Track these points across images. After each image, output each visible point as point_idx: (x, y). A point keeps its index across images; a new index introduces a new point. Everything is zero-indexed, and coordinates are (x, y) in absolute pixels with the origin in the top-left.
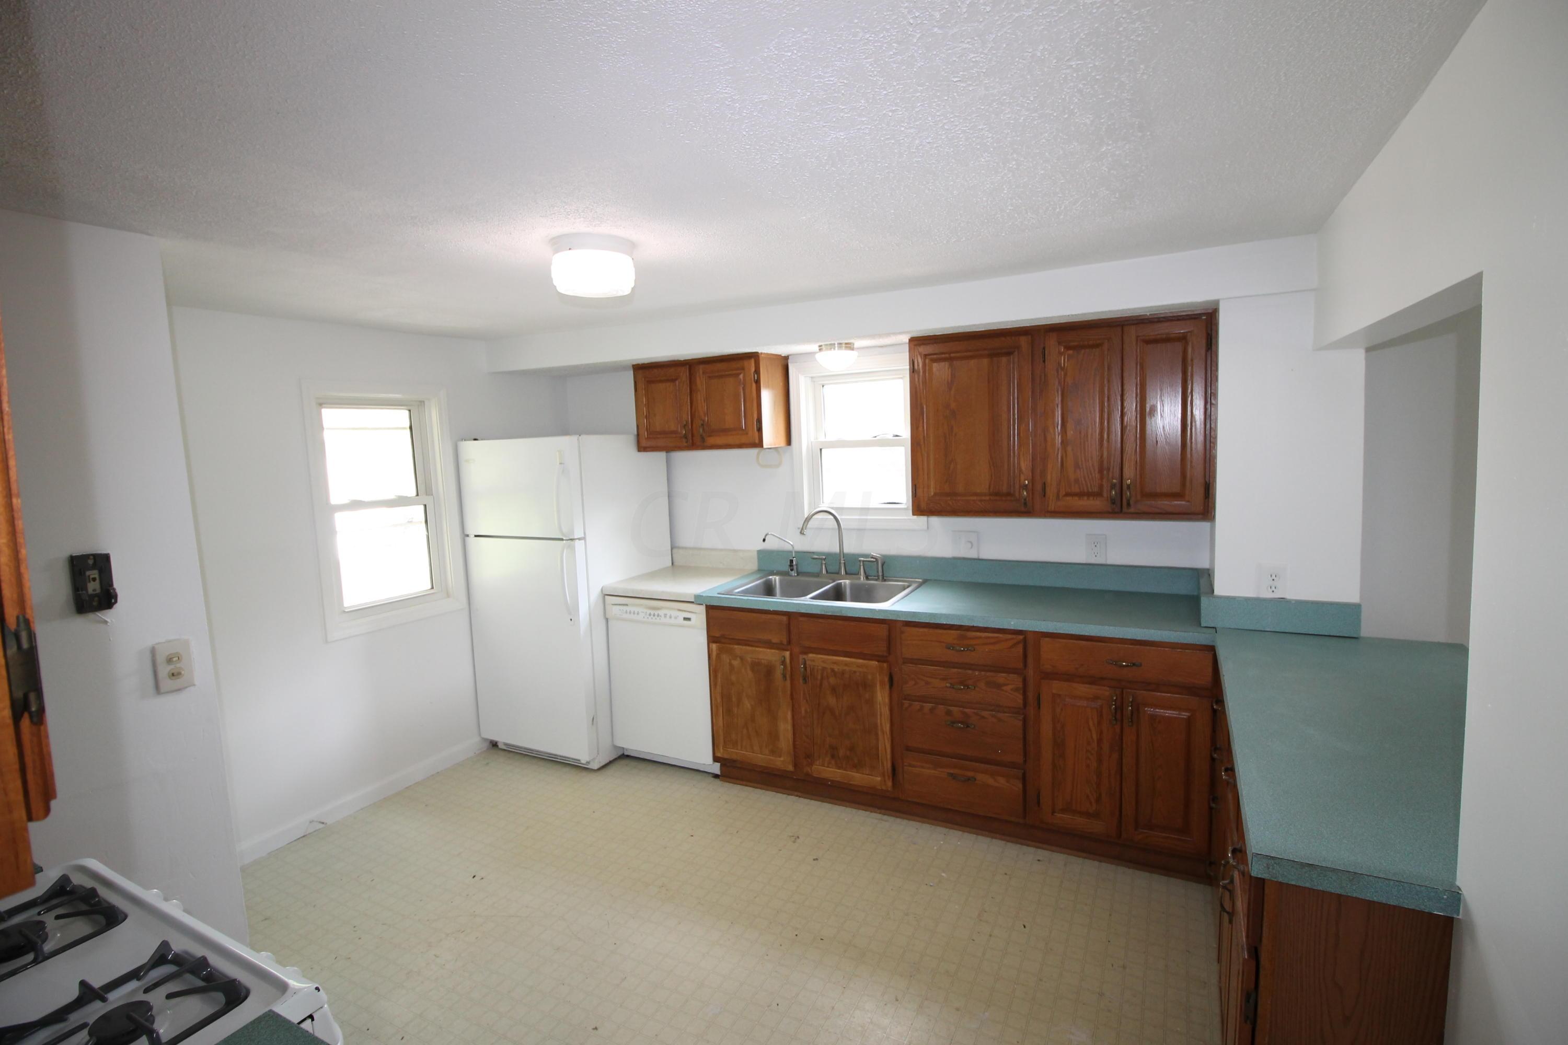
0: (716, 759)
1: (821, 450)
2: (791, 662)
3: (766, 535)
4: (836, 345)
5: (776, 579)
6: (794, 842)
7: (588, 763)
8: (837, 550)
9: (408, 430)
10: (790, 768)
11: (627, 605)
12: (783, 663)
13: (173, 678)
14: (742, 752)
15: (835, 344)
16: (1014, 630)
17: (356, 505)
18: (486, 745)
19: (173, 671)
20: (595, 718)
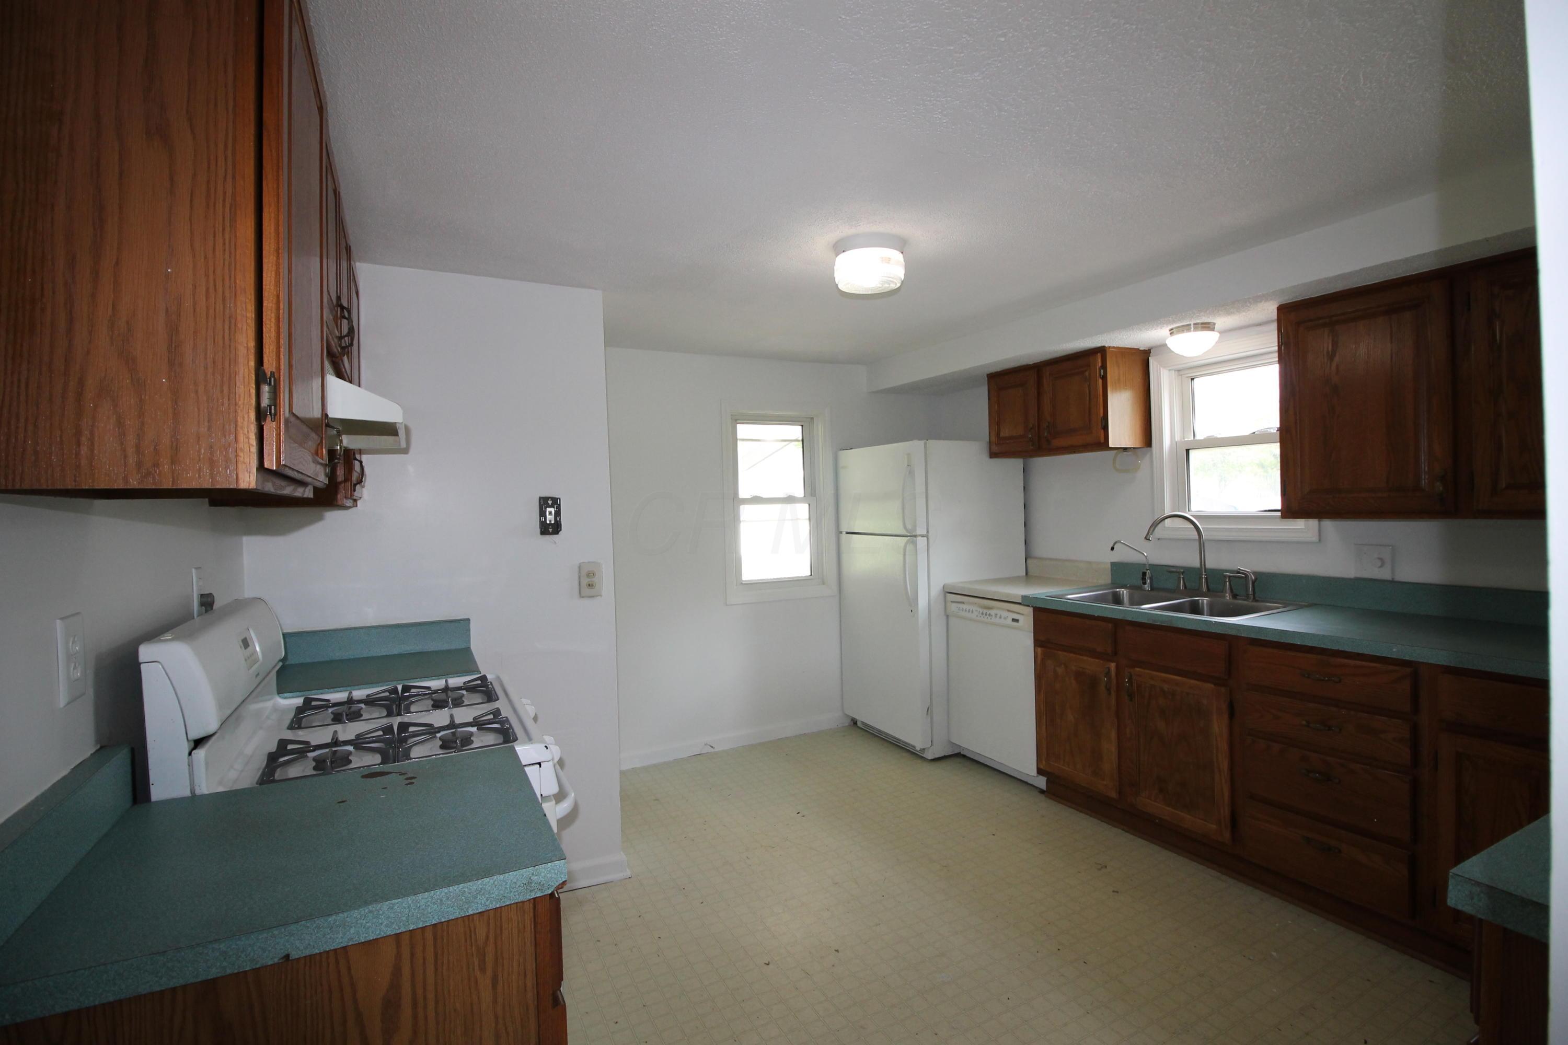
0: (1040, 772)
1: (1188, 451)
2: (1117, 674)
3: (1115, 543)
4: (1192, 326)
5: (1125, 593)
6: (1099, 870)
7: (923, 750)
8: (1198, 565)
9: (801, 442)
10: (1114, 795)
11: (963, 603)
12: (1108, 674)
13: (589, 587)
14: (1064, 768)
15: (1190, 325)
16: (1397, 660)
17: (756, 500)
18: (847, 722)
19: (590, 583)
20: (930, 709)
